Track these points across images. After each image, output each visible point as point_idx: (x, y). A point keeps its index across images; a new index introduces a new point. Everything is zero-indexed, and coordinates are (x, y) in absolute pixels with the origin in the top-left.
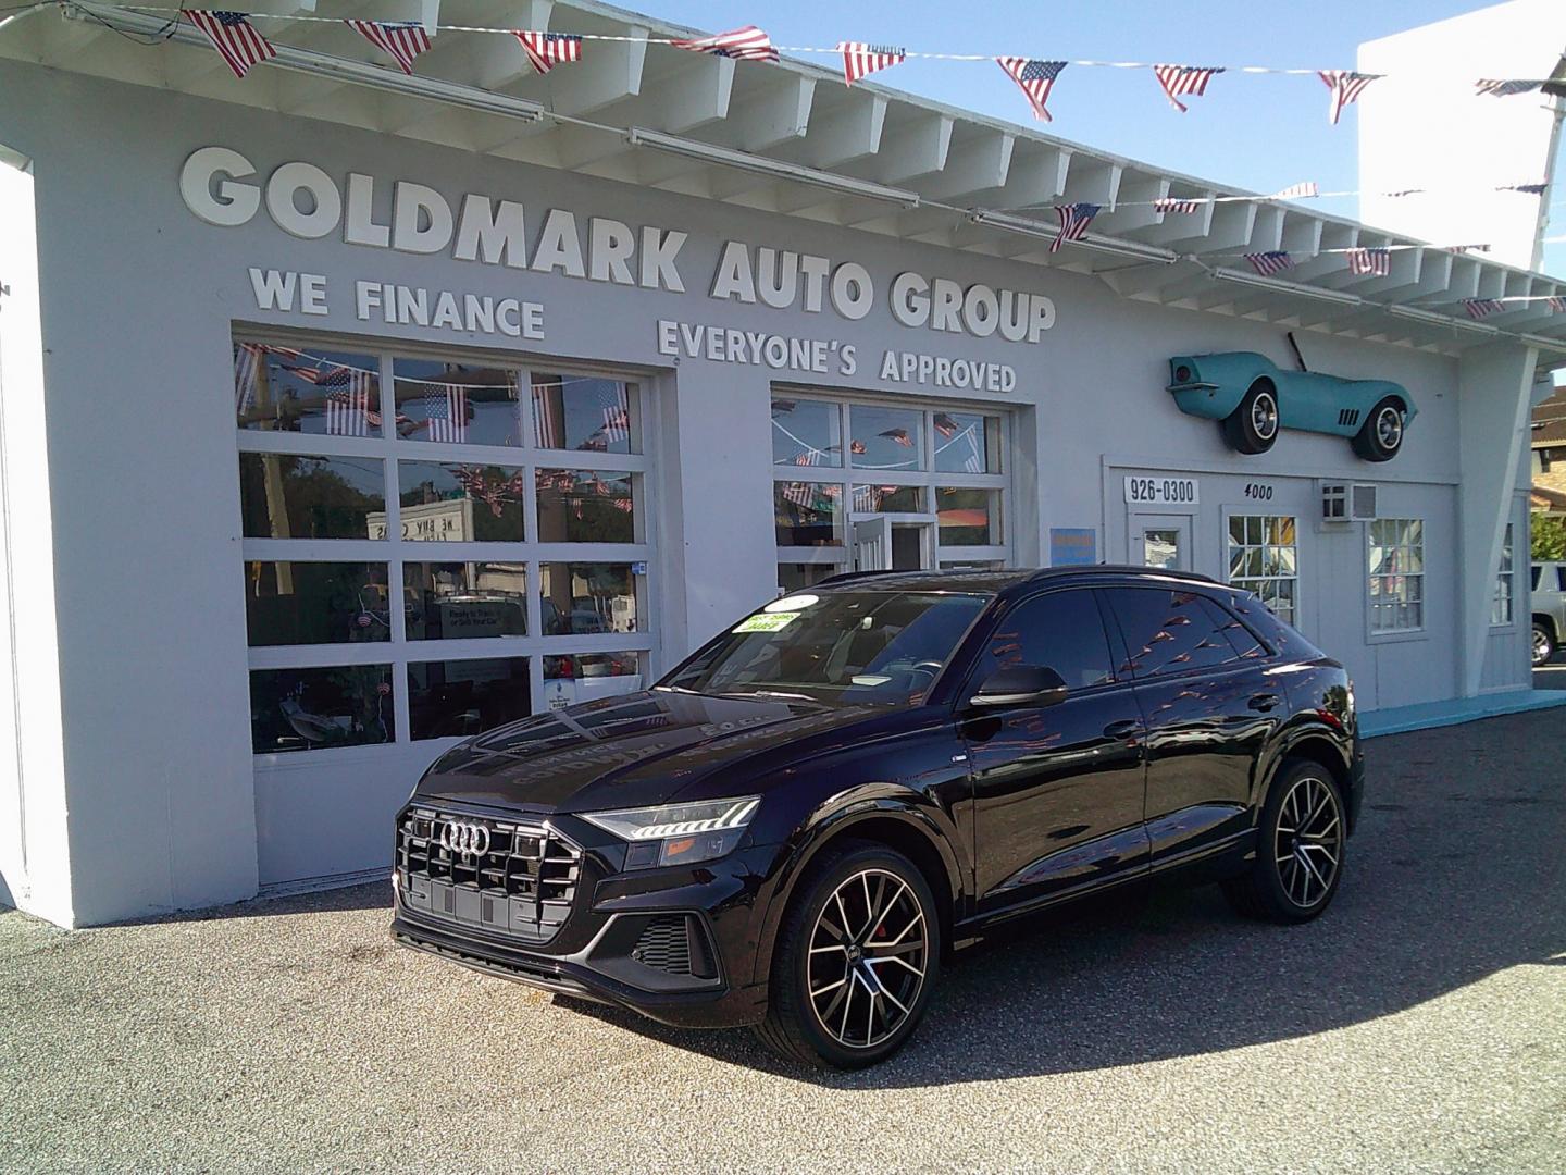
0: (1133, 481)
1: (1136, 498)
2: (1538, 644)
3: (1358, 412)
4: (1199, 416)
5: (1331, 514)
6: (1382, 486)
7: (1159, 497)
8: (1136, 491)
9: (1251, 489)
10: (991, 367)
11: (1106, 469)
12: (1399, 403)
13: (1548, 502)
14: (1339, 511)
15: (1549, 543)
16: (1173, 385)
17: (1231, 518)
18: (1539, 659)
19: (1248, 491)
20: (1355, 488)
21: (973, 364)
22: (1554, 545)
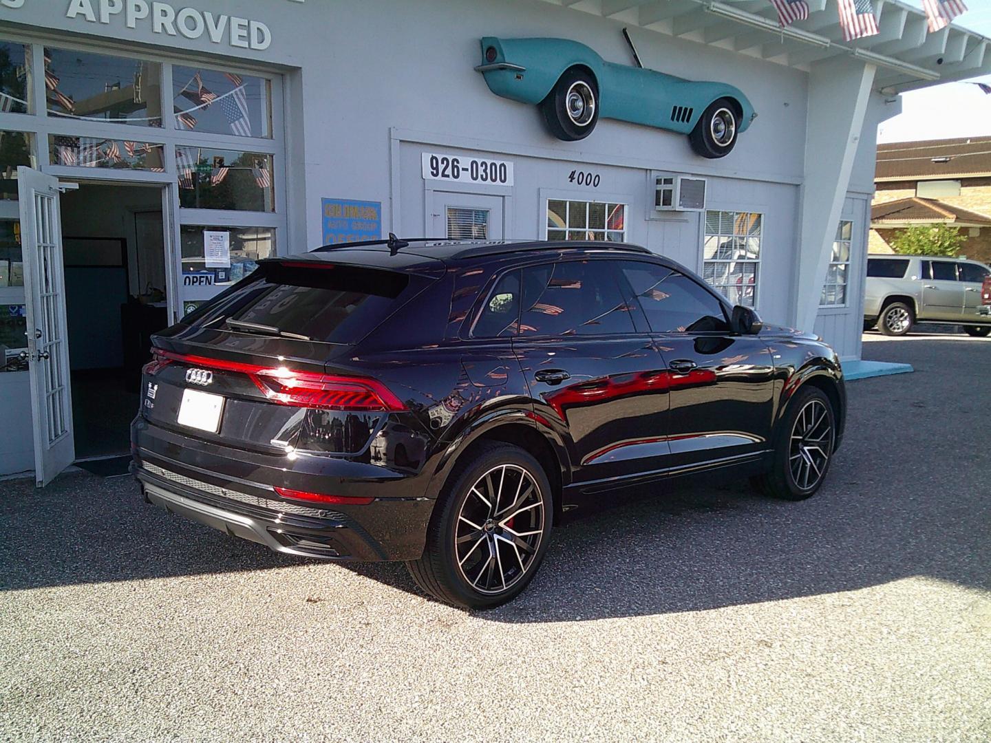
0: (433, 158)
1: (436, 175)
2: (901, 319)
3: (691, 110)
4: (514, 100)
5: (661, 204)
6: (710, 179)
7: (465, 177)
8: (437, 169)
9: (576, 176)
10: (235, 21)
11: (396, 145)
12: (735, 106)
13: (955, 216)
14: (667, 201)
15: (947, 244)
16: (482, 65)
17: (549, 200)
18: (900, 330)
19: (572, 178)
20: (682, 180)
21: (208, 15)
22: (950, 246)
